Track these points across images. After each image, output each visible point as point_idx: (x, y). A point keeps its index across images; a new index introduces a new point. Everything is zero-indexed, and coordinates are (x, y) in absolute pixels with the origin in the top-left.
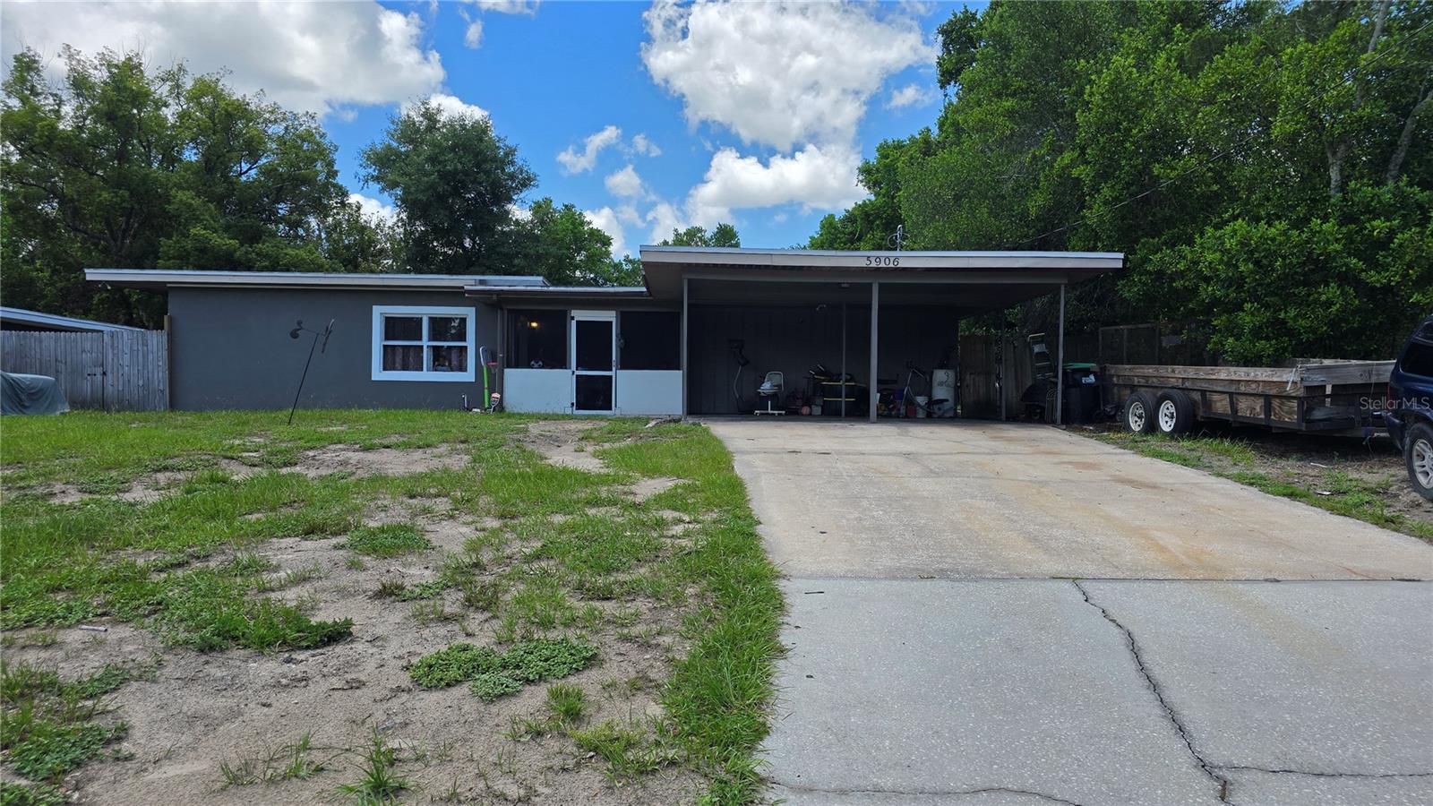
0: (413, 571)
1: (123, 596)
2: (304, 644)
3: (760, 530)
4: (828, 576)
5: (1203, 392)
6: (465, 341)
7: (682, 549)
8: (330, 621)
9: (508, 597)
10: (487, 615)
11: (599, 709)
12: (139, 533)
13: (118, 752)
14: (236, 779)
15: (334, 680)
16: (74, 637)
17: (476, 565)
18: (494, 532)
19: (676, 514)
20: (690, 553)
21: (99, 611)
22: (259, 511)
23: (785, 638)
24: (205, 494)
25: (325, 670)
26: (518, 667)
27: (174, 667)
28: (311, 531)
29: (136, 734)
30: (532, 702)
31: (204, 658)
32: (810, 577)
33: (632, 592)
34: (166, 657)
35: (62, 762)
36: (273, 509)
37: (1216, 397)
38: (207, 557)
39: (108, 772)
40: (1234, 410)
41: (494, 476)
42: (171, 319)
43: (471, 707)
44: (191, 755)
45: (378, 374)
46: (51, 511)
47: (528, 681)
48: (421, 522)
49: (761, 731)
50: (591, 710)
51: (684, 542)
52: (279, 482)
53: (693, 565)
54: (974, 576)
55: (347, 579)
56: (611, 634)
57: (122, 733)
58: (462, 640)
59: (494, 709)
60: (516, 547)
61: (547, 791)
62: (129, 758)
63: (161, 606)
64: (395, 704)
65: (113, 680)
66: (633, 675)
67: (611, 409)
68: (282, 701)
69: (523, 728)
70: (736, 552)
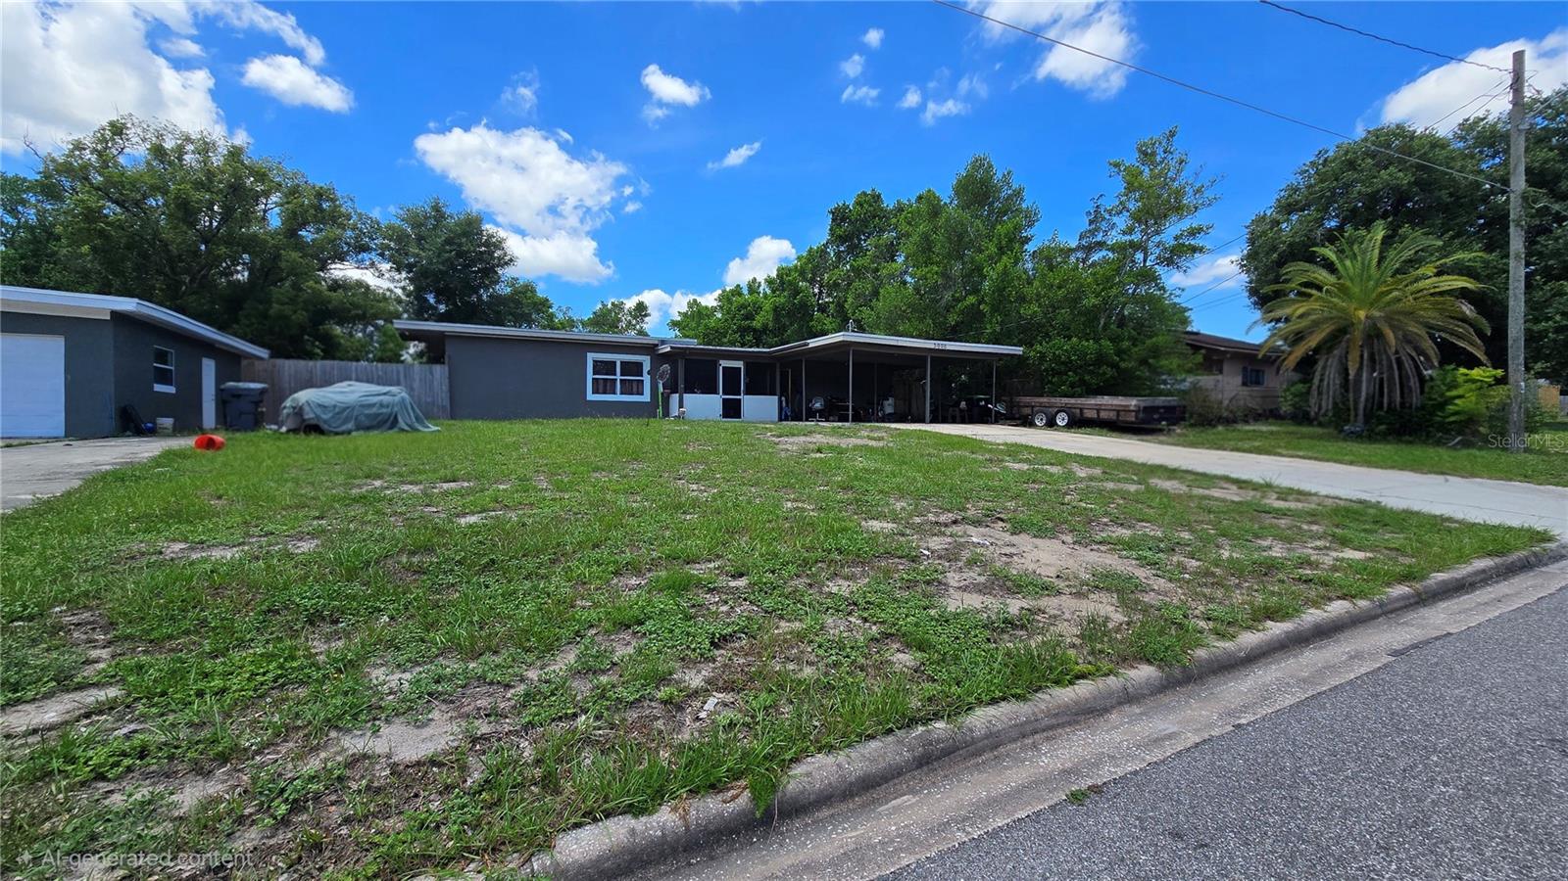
6: (642, 376)
40: (1098, 416)
42: (449, 357)
45: (591, 396)
67: (740, 417)
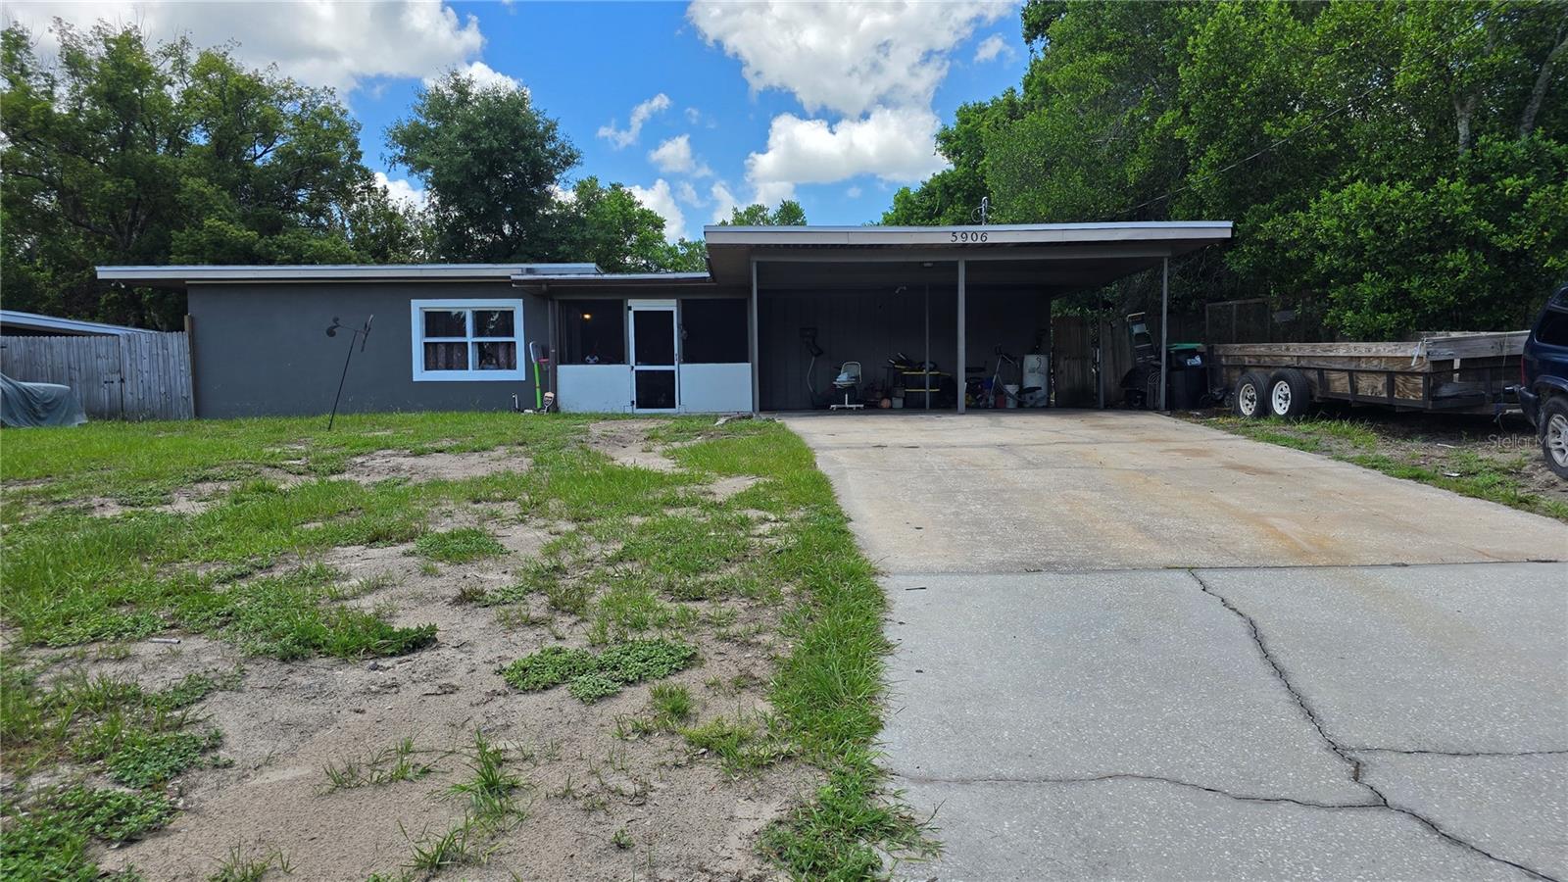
0: (490, 576)
1: (189, 609)
2: (389, 651)
3: (851, 527)
4: (929, 572)
5: (1321, 371)
6: (513, 336)
7: (772, 548)
8: (414, 627)
9: (594, 600)
10: (574, 619)
11: (705, 707)
12: (193, 545)
13: (217, 759)
14: (344, 781)
15: (426, 685)
16: (148, 649)
17: (556, 569)
18: (570, 535)
19: (762, 513)
20: (779, 552)
21: (168, 624)
22: (314, 520)
23: (890, 634)
24: (256, 504)
25: (415, 676)
26: (615, 668)
27: (259, 675)
28: (375, 539)
29: (232, 741)
30: (635, 701)
31: (287, 667)
32: (910, 573)
33: (726, 591)
34: (247, 667)
35: (162, 770)
36: (330, 518)
37: (1334, 376)
38: (270, 567)
39: (209, 779)
40: (1354, 388)
41: (562, 478)
42: (192, 319)
43: (572, 708)
44: (291, 760)
45: (420, 374)
46: (95, 524)
47: (628, 683)
48: (491, 527)
49: (875, 726)
50: (696, 708)
51: (773, 541)
52: (332, 490)
53: (784, 563)
54: (1082, 568)
55: (424, 585)
56: (708, 634)
57: (216, 741)
58: (552, 643)
59: (596, 709)
60: (594, 550)
61: (662, 786)
62: (229, 765)
63: (232, 617)
64: (493, 708)
65: (197, 690)
66: (736, 673)
67: (674, 407)
68: (374, 707)
69: (630, 727)
70: (830, 549)
